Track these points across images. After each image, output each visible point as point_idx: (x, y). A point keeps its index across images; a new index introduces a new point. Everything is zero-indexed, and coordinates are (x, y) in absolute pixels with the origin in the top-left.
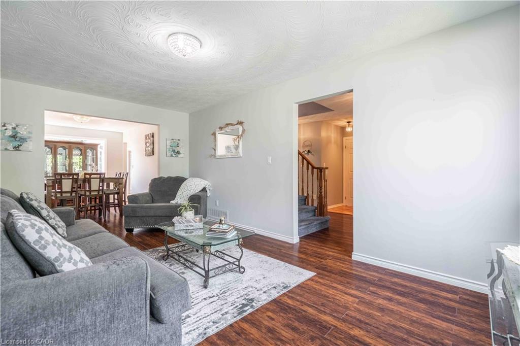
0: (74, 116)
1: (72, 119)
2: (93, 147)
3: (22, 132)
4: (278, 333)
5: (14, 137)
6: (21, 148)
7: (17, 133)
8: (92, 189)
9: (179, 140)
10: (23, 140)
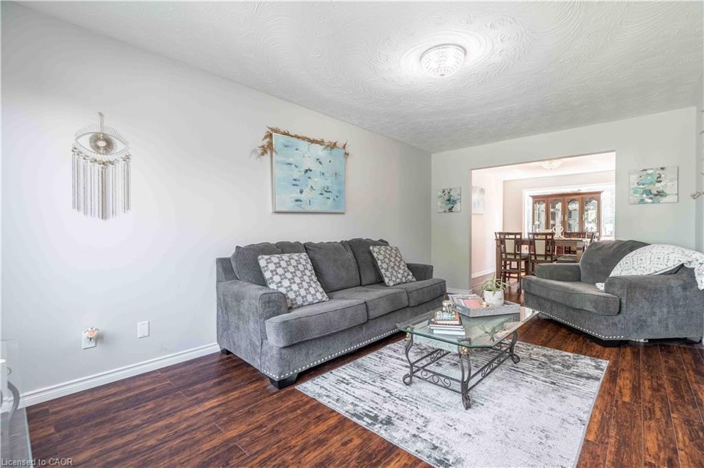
0: (542, 163)
1: (541, 167)
2: (595, 196)
3: (454, 195)
4: (316, 448)
5: (449, 200)
6: (453, 210)
7: (450, 196)
8: (537, 253)
9: (662, 169)
10: (454, 202)
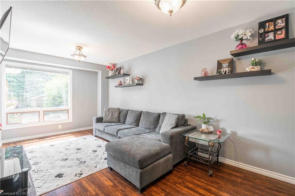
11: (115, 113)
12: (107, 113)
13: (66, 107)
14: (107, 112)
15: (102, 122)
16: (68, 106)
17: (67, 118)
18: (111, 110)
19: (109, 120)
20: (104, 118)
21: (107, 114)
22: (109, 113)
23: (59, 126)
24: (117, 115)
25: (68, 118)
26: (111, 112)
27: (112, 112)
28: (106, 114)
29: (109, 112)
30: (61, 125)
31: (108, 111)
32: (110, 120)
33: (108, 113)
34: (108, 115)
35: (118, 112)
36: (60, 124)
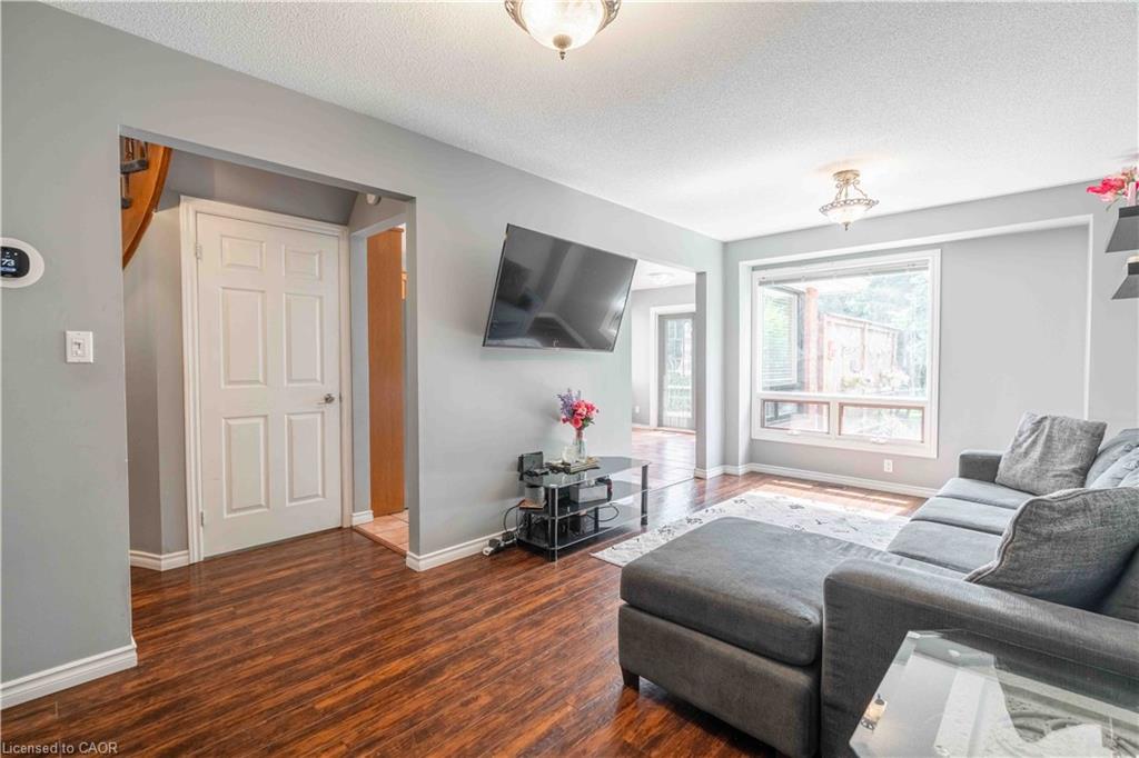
11: (1064, 448)
12: (1025, 441)
13: (916, 399)
14: (1026, 435)
15: (993, 482)
16: (924, 395)
17: (920, 439)
18: (1046, 431)
19: (1023, 478)
20: (1002, 465)
21: (1025, 445)
22: (1034, 443)
23: (886, 461)
24: (1073, 460)
25: (922, 442)
26: (1043, 438)
27: (1050, 438)
28: (1020, 446)
29: (1033, 437)
30: (891, 462)
31: (1033, 433)
32: (1026, 481)
33: (1030, 440)
34: (1026, 453)
35: (1084, 444)
36: (888, 456)
